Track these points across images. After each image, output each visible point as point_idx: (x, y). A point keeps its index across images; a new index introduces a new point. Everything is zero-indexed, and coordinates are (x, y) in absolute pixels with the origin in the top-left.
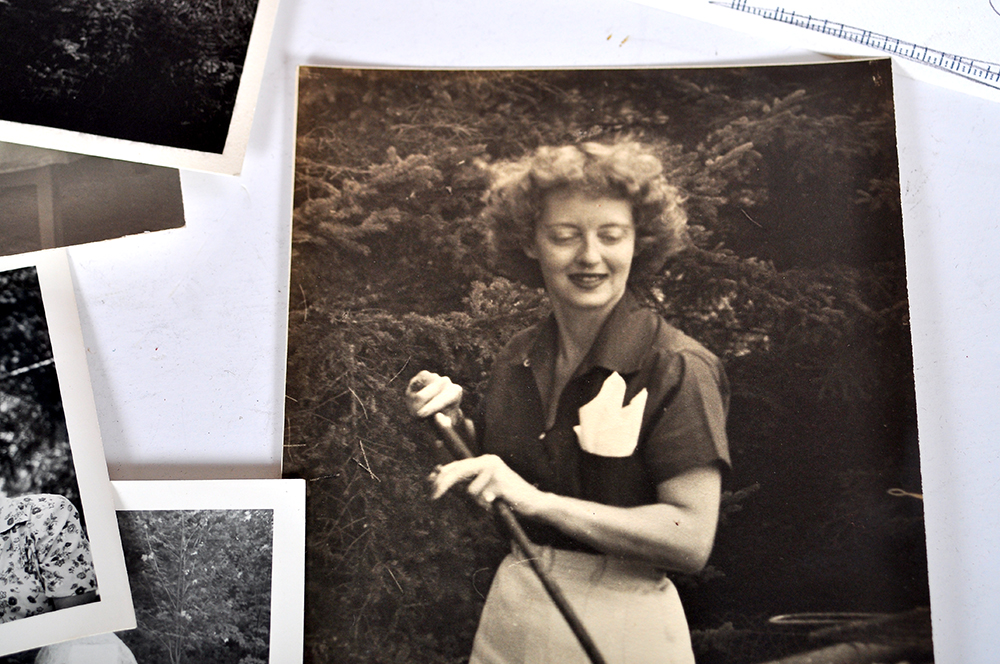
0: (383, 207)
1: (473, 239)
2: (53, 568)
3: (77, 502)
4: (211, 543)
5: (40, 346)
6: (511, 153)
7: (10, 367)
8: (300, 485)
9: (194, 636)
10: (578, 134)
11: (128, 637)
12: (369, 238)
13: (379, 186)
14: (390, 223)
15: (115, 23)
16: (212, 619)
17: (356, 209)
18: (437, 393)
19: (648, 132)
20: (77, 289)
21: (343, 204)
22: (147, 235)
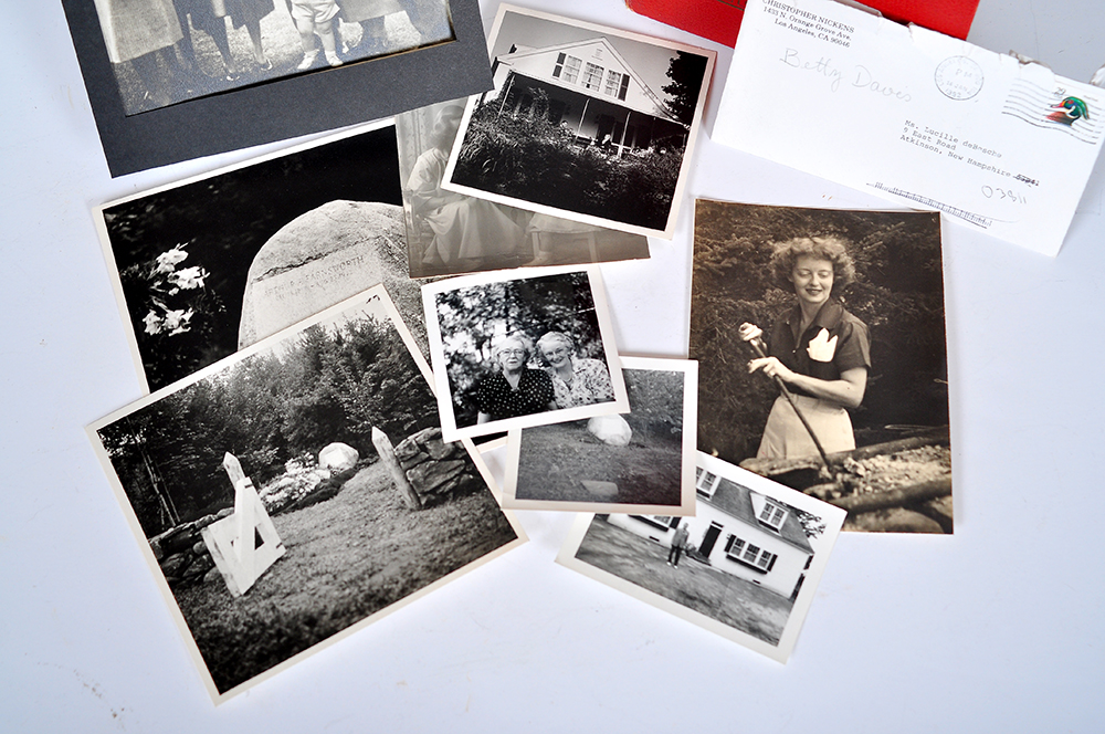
0: (730, 257)
1: (766, 272)
2: (597, 387)
3: (605, 362)
4: (659, 383)
5: (589, 302)
6: (783, 239)
7: (578, 309)
8: (696, 362)
9: (652, 418)
10: (810, 234)
11: (626, 417)
12: (723, 269)
13: (728, 249)
14: (732, 263)
15: (620, 176)
16: (660, 413)
17: (719, 257)
18: (751, 332)
19: (840, 235)
20: (603, 282)
21: (713, 255)
22: (635, 260)
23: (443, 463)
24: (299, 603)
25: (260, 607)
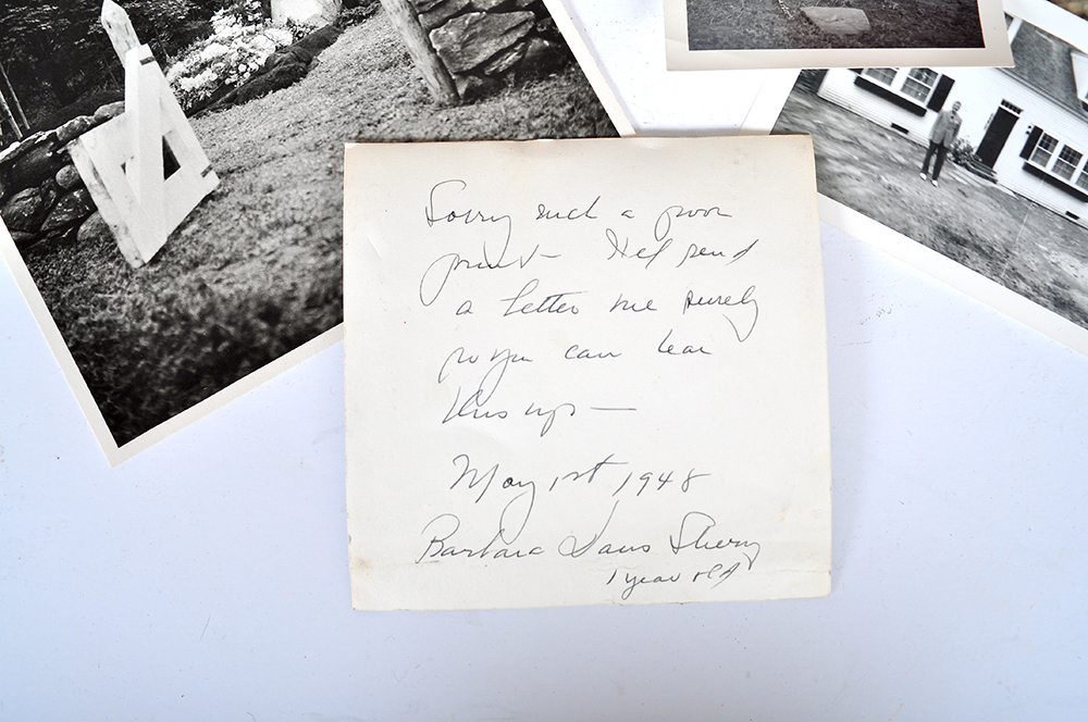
23: (495, 17)
24: (247, 280)
25: (179, 287)
